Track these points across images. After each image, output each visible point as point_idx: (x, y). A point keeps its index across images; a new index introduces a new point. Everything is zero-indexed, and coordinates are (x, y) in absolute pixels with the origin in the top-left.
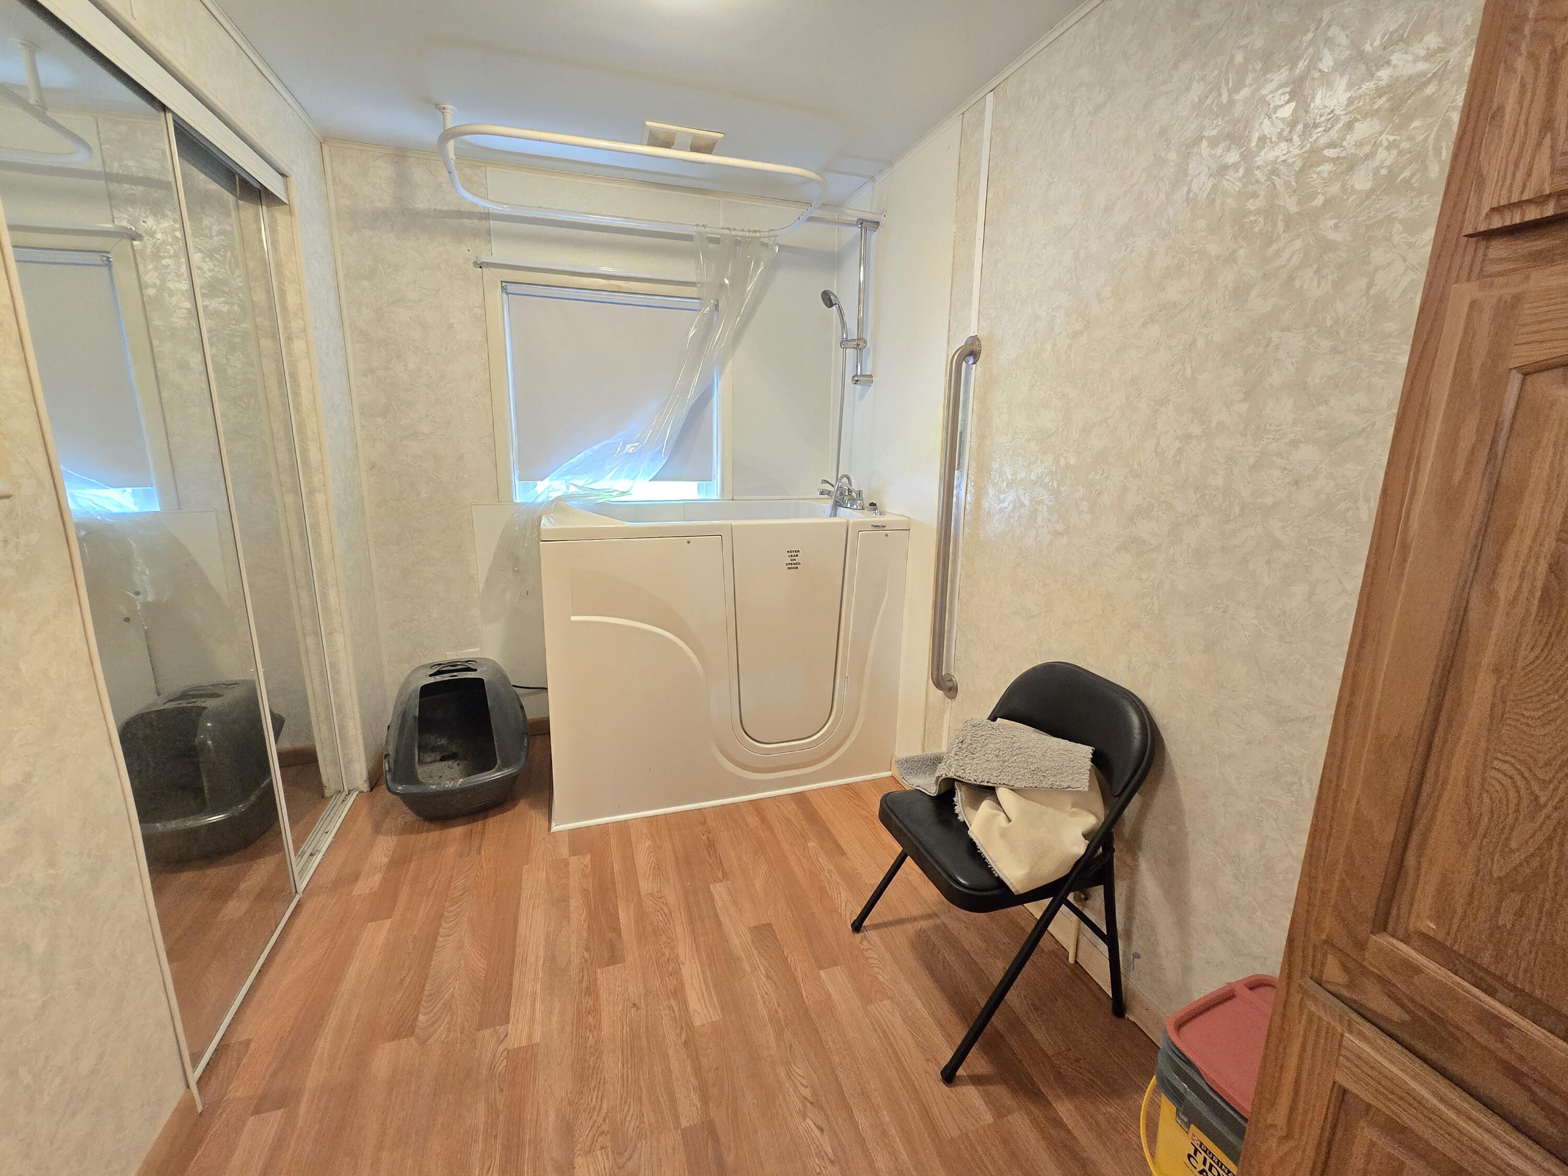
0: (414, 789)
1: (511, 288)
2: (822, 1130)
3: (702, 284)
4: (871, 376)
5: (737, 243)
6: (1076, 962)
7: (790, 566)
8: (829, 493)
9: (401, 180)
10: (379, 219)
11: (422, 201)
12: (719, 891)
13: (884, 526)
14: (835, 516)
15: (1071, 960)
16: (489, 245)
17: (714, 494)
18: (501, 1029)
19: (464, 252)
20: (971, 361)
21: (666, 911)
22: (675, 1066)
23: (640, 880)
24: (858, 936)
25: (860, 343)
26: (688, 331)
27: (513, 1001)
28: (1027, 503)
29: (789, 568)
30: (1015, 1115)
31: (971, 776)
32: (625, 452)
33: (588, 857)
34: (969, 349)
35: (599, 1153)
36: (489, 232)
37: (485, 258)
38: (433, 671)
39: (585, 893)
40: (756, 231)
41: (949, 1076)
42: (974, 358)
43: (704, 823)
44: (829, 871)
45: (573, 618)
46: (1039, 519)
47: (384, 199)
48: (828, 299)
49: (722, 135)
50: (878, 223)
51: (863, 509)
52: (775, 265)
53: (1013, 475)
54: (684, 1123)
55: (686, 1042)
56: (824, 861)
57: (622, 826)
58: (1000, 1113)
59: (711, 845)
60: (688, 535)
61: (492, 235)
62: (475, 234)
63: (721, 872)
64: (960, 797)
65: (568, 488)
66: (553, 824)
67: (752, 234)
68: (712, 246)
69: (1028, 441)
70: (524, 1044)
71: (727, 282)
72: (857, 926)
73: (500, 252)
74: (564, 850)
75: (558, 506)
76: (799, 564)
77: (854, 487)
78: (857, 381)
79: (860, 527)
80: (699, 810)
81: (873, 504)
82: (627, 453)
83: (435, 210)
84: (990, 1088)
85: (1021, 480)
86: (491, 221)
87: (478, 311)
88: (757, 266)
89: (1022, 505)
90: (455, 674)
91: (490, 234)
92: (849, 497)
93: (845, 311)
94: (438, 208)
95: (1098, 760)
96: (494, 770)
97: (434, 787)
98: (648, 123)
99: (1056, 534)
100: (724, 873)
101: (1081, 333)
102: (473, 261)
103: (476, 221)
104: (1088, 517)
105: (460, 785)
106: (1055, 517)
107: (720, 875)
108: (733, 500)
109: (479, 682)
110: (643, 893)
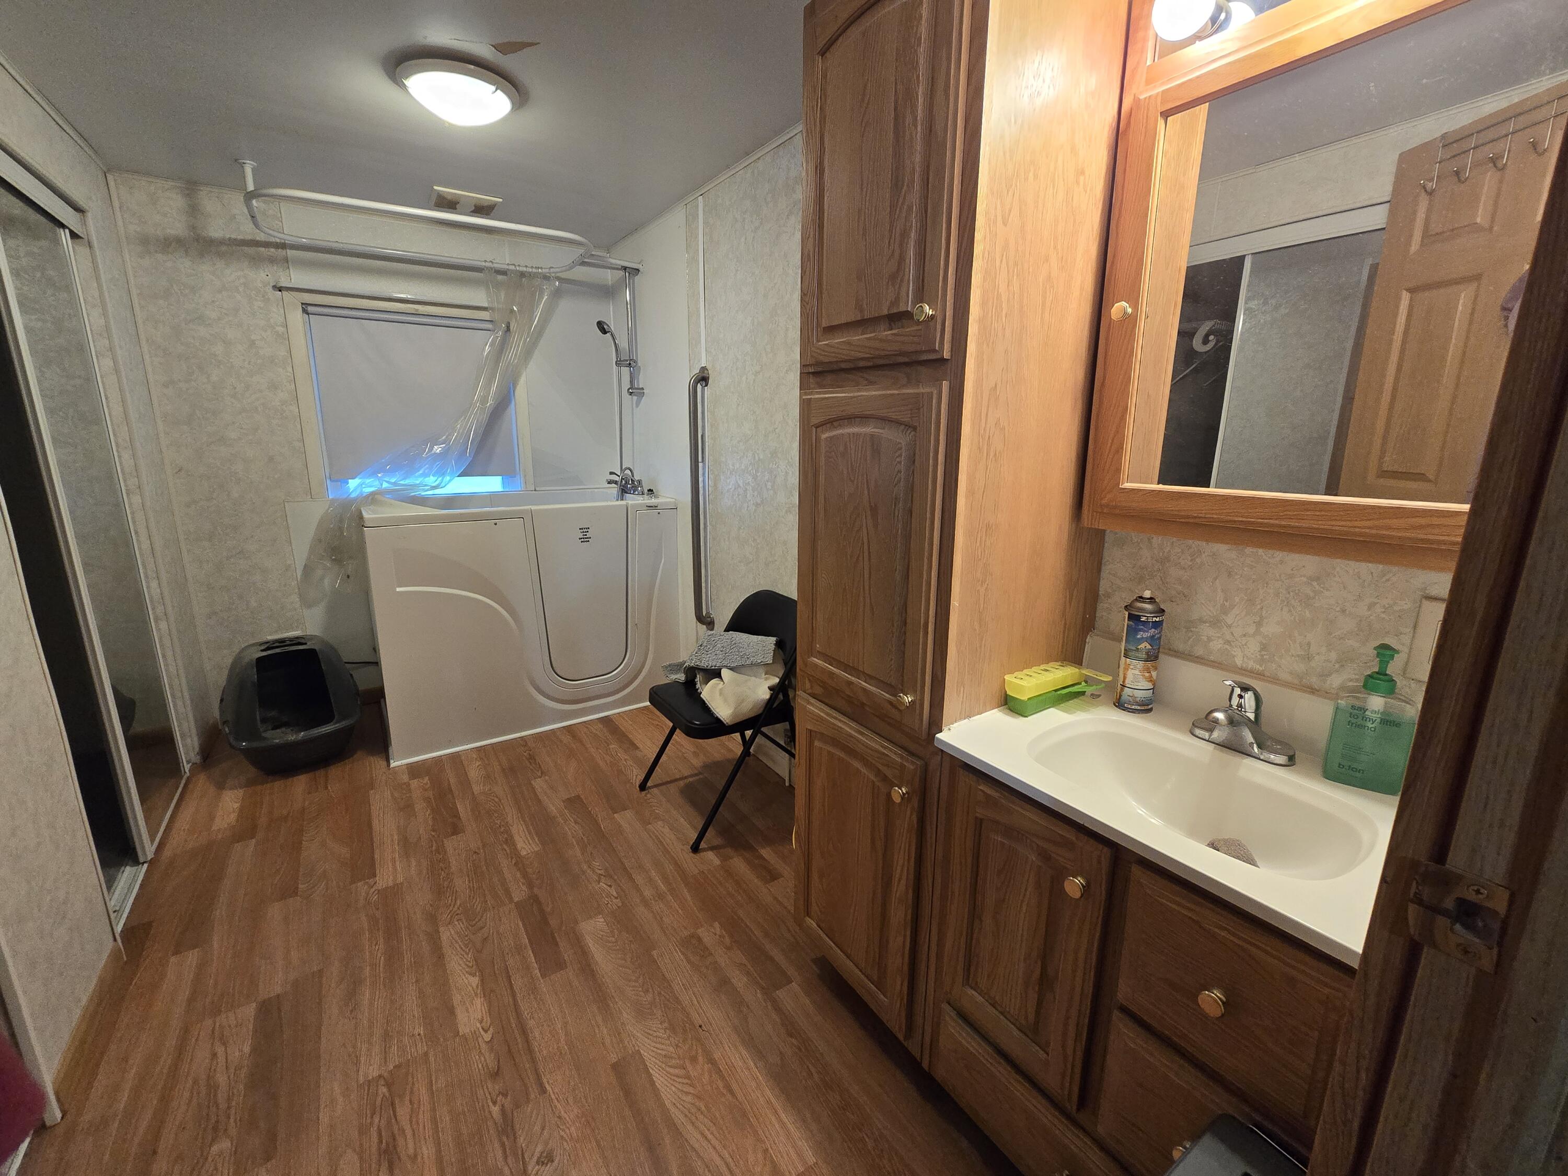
0: (255, 744)
1: (310, 309)
2: (610, 886)
3: (492, 309)
4: (643, 389)
5: (522, 275)
6: (790, 784)
7: (583, 540)
8: (616, 482)
9: (193, 210)
10: (170, 244)
11: (216, 230)
12: (539, 784)
13: (656, 507)
14: (622, 500)
15: (787, 784)
16: (288, 270)
17: (518, 486)
18: (371, 881)
19: (263, 276)
20: (704, 385)
21: (496, 800)
22: (508, 875)
23: (473, 786)
24: (644, 793)
25: (631, 362)
26: (484, 349)
27: (377, 866)
28: (741, 485)
29: (582, 542)
30: (735, 859)
31: (704, 664)
32: (433, 452)
33: (426, 779)
34: (701, 375)
35: (456, 923)
36: (286, 260)
37: (284, 283)
38: (263, 648)
39: (427, 800)
40: (539, 268)
41: (695, 848)
42: (706, 382)
43: (526, 745)
44: (625, 760)
45: (398, 589)
46: (748, 495)
47: (177, 227)
48: (602, 327)
49: (501, 200)
50: (638, 270)
51: (643, 494)
52: (557, 294)
53: (733, 466)
54: (516, 900)
55: (515, 863)
56: (622, 755)
57: (455, 757)
58: (725, 859)
59: (532, 758)
60: (496, 518)
61: (290, 263)
62: (272, 260)
63: (540, 772)
64: (698, 678)
65: (382, 485)
66: (392, 761)
67: (534, 270)
68: (500, 277)
69: (739, 442)
70: (391, 884)
71: (515, 309)
72: (643, 787)
73: (298, 278)
74: (405, 778)
75: (372, 499)
76: (590, 538)
77: (637, 478)
78: (632, 393)
79: (637, 508)
80: (521, 738)
81: (650, 490)
82: (435, 453)
83: (230, 239)
84: (721, 851)
85: (737, 469)
86: (288, 250)
87: (281, 329)
88: (541, 297)
89: (739, 486)
90: (286, 648)
91: (287, 262)
92: (633, 485)
93: (617, 336)
94: (233, 236)
95: (779, 645)
96: (332, 723)
97: (277, 741)
98: (435, 188)
99: (757, 505)
100: (542, 773)
101: (759, 372)
102: (272, 284)
103: (272, 250)
104: (771, 492)
105: (302, 737)
106: (756, 493)
107: (539, 774)
108: (535, 490)
109: (312, 652)
110: (476, 793)
